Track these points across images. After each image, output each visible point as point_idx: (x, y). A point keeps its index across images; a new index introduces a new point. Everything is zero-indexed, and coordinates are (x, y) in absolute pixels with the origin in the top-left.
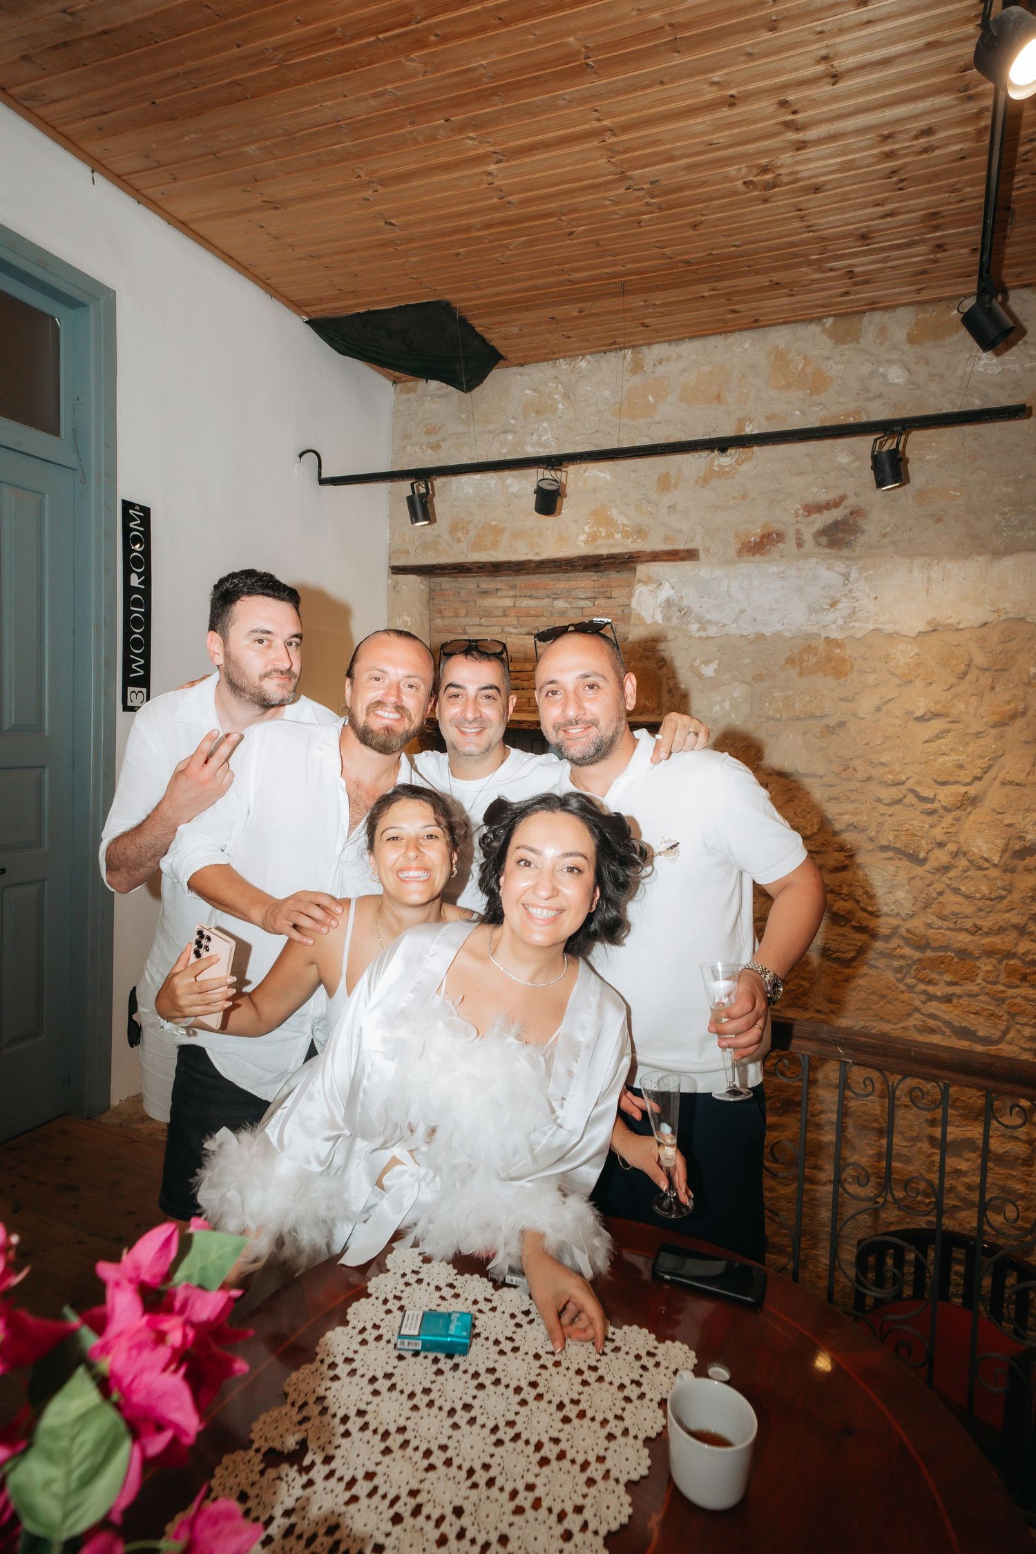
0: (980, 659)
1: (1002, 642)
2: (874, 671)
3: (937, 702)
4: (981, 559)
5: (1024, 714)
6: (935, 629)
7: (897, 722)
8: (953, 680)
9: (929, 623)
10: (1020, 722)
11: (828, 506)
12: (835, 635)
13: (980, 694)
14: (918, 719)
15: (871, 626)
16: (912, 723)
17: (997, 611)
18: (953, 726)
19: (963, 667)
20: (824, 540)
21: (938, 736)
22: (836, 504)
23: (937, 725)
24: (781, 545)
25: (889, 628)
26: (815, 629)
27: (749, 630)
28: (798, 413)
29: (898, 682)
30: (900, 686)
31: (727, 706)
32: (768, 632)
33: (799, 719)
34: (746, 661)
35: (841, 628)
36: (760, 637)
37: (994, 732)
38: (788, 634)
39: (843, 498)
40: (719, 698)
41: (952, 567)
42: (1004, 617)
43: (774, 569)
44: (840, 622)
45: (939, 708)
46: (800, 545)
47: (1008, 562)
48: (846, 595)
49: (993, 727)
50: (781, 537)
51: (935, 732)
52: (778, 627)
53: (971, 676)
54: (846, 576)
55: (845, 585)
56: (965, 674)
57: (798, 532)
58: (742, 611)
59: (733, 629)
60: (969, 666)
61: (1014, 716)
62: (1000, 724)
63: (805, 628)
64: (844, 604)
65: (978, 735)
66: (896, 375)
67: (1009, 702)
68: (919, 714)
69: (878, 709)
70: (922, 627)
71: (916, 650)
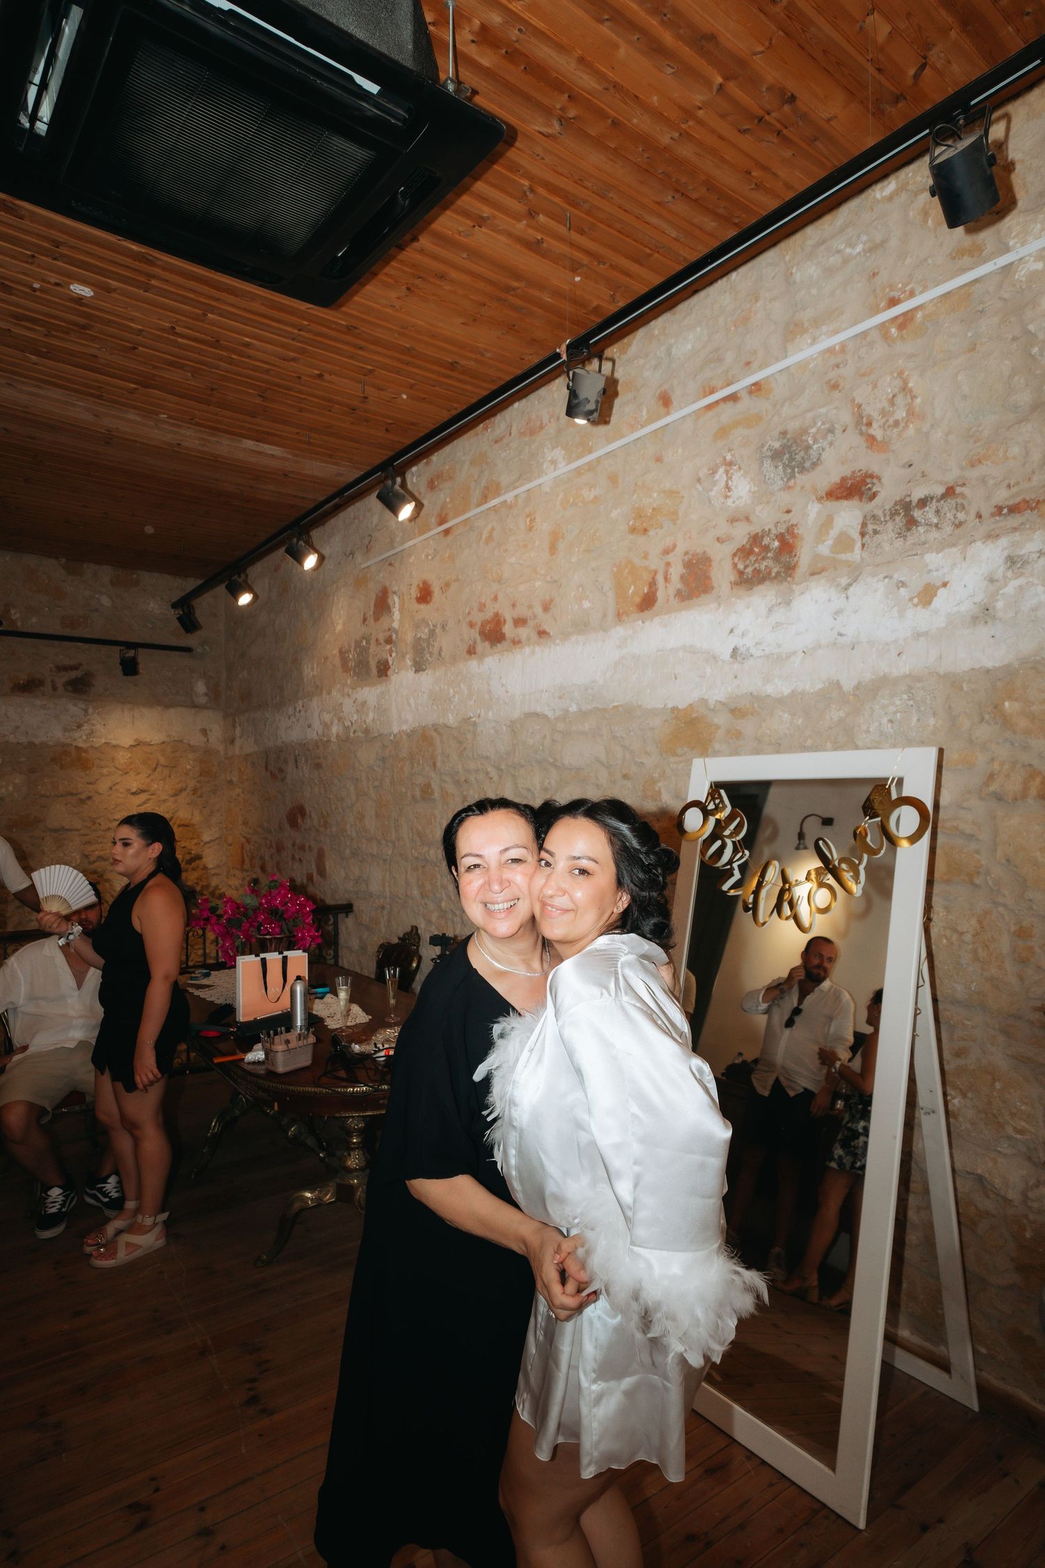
0: (162, 761)
1: (173, 752)
2: (106, 767)
3: (143, 784)
4: (159, 708)
5: (185, 789)
6: (138, 744)
7: (122, 796)
8: (150, 772)
9: (135, 740)
10: (184, 794)
11: (72, 668)
12: (81, 745)
13: (164, 779)
14: (133, 794)
15: (103, 741)
16: (130, 796)
17: (169, 736)
18: (152, 797)
19: (154, 765)
20: (70, 688)
21: (144, 803)
22: (75, 668)
23: (144, 797)
24: (42, 688)
25: (114, 742)
26: (69, 741)
27: (23, 740)
28: (47, 609)
29: (121, 773)
30: (122, 775)
31: (11, 788)
32: (37, 741)
33: (62, 796)
34: (23, 759)
35: (85, 741)
36: (31, 745)
37: (172, 799)
38: (51, 743)
39: (80, 665)
40: (4, 784)
41: (145, 711)
42: (172, 739)
43: (38, 702)
44: (84, 737)
45: (144, 787)
46: (55, 689)
47: (172, 711)
48: (86, 722)
49: (172, 796)
50: (41, 683)
51: (143, 800)
52: (45, 739)
53: (159, 769)
54: (86, 711)
55: (85, 716)
56: (156, 768)
57: (52, 681)
58: (18, 727)
59: (12, 738)
60: (157, 764)
61: (181, 790)
62: (175, 795)
63: (62, 740)
64: (86, 727)
65: (165, 801)
66: (106, 601)
67: (178, 784)
68: (134, 790)
69: (111, 788)
70: (132, 742)
71: (129, 755)
